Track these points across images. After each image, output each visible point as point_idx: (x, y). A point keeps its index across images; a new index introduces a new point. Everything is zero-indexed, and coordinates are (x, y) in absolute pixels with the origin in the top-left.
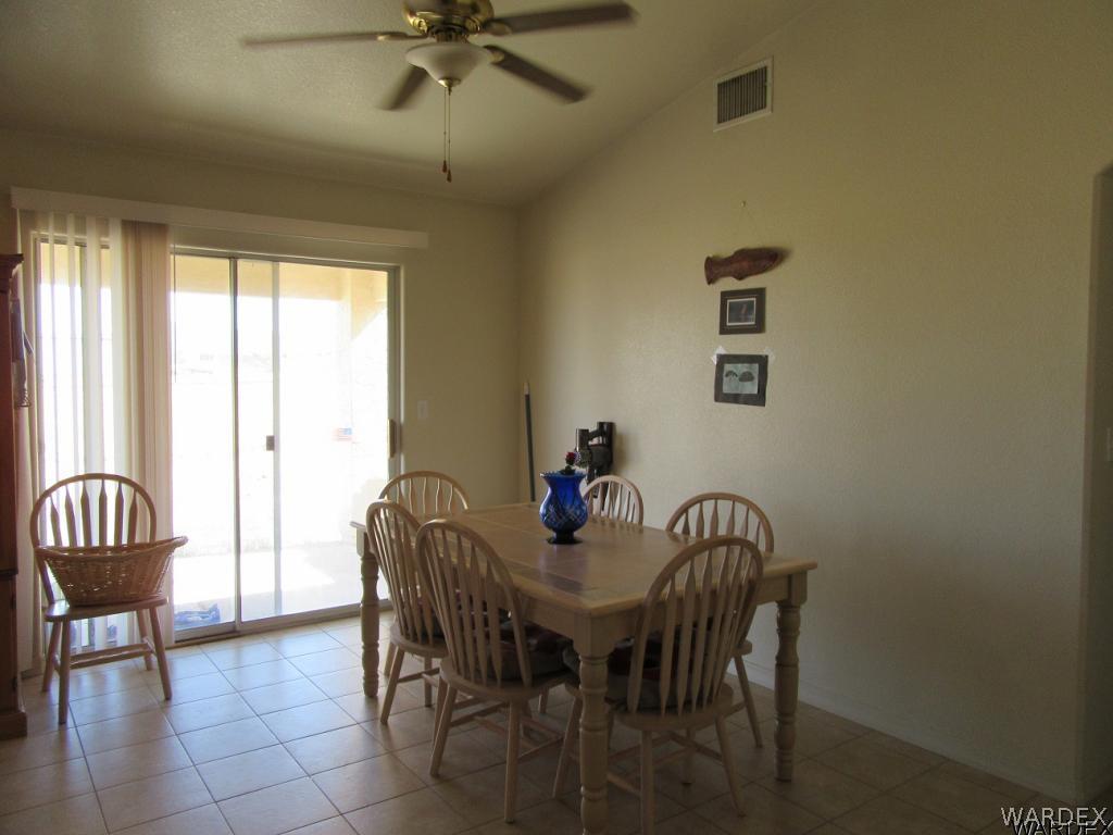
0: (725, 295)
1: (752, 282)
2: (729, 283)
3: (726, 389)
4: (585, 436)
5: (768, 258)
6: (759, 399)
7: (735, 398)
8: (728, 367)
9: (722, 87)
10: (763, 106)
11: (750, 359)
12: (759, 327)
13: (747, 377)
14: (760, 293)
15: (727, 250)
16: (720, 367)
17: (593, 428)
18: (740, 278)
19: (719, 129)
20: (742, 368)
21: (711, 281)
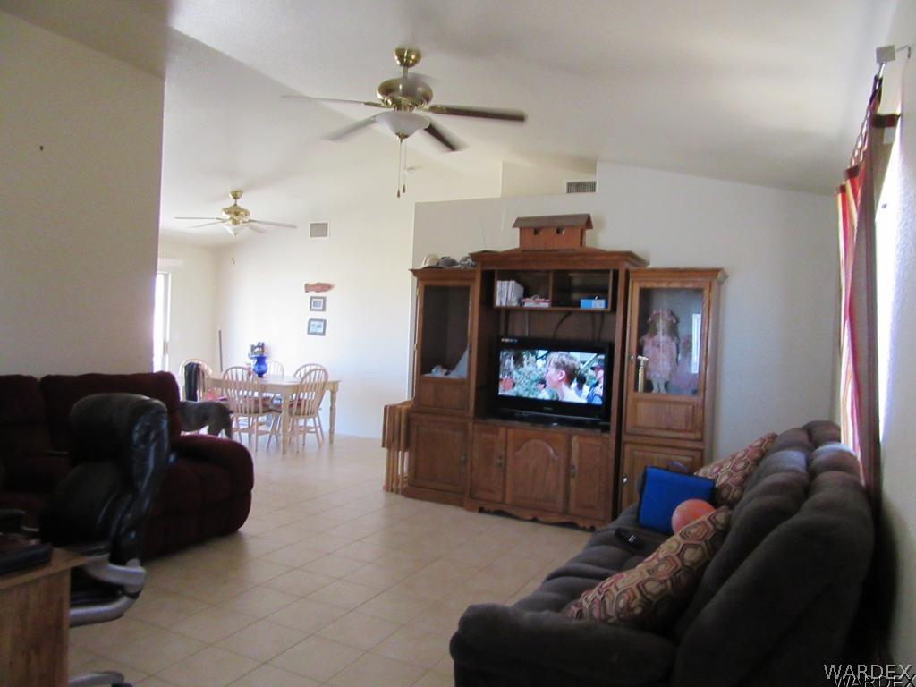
0: (312, 298)
1: (322, 294)
2: (313, 294)
3: (311, 330)
4: (253, 348)
5: (326, 287)
6: (323, 334)
7: (315, 334)
8: (312, 323)
9: (312, 225)
10: (326, 235)
11: (321, 320)
12: (324, 309)
13: (319, 326)
14: (324, 299)
15: (313, 282)
16: (309, 322)
17: (256, 344)
18: (318, 292)
19: (310, 239)
20: (317, 323)
21: (307, 291)
